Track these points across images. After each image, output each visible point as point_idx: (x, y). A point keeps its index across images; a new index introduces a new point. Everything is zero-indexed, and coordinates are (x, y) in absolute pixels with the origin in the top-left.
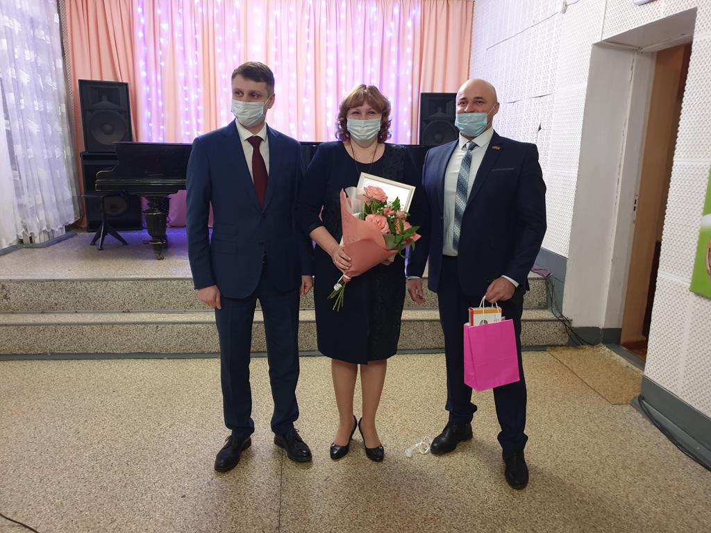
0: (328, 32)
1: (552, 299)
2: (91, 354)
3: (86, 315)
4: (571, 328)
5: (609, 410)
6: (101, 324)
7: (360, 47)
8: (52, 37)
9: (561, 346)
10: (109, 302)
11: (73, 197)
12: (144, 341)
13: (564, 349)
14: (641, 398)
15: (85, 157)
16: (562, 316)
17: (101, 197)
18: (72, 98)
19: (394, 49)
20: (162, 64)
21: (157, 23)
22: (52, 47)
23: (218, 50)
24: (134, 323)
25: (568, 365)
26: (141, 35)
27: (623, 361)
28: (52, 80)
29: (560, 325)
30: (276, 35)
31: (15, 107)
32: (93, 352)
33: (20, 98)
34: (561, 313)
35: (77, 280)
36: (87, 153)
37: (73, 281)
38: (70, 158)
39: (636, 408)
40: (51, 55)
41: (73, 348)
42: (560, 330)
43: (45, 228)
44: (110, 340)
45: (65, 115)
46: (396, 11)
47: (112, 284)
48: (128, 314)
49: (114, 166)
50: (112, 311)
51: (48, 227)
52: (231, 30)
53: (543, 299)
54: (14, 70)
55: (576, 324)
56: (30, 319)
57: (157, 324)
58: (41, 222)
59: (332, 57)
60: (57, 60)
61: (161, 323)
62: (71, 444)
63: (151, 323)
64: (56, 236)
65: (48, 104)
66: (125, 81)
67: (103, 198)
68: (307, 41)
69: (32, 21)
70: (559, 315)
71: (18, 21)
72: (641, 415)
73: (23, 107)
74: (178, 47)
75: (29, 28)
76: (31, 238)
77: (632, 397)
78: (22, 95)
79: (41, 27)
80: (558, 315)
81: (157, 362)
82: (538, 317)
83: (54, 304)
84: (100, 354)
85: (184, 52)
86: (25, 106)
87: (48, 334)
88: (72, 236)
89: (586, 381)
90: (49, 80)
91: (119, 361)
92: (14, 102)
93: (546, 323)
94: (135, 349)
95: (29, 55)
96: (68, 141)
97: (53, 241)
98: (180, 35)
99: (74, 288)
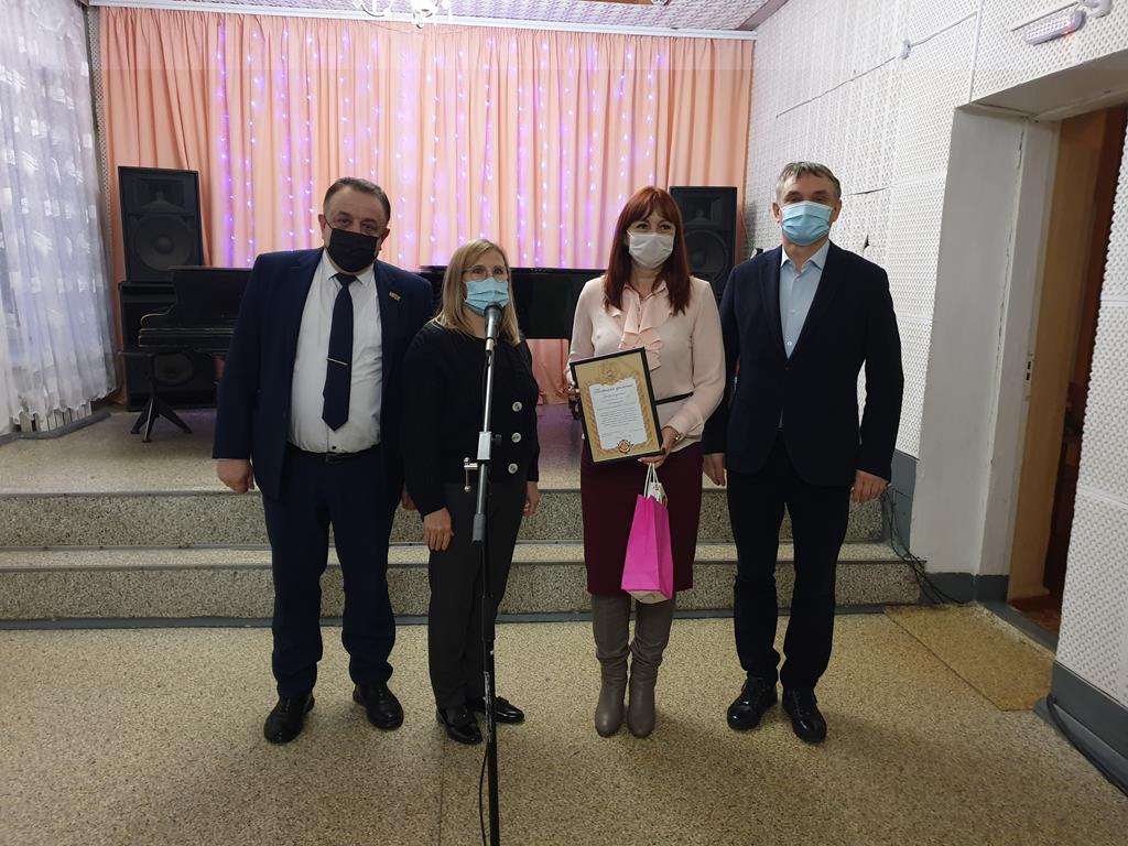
0: (520, 91)
1: (891, 525)
2: (124, 618)
3: (117, 552)
4: (925, 576)
5: (997, 722)
6: (142, 568)
7: (571, 114)
8: (77, 99)
9: (909, 604)
10: (155, 531)
11: (105, 354)
12: (213, 598)
13: (912, 611)
14: (1051, 700)
15: (126, 290)
16: (909, 554)
17: (149, 355)
18: (108, 195)
19: (626, 116)
20: (253, 140)
21: (246, 75)
22: (77, 116)
23: (344, 119)
24: (197, 568)
25: (923, 639)
26: (219, 95)
27: (1014, 632)
28: (76, 167)
29: (907, 570)
30: (437, 96)
31: (12, 211)
32: (127, 616)
33: (21, 196)
34: (907, 550)
35: (104, 495)
36: (129, 284)
37: (97, 496)
38: (102, 292)
39: (1042, 718)
40: (75, 126)
41: (93, 609)
42: (906, 578)
43: (57, 406)
44: (156, 596)
45: (96, 223)
46: (630, 56)
47: (160, 501)
48: (187, 552)
49: (170, 305)
50: (161, 546)
51: (62, 403)
52: (365, 87)
53: (876, 525)
54: (13, 152)
55: (931, 568)
56: (24, 560)
57: (235, 568)
58: (50, 396)
59: (526, 130)
60: (84, 136)
61: (242, 567)
62: (80, 784)
63: (224, 567)
64: (75, 418)
65: (67, 206)
66: (193, 169)
67: (153, 358)
68: (487, 104)
69: (44, 73)
70: (905, 553)
71: (20, 73)
72: (1053, 731)
73: (26, 211)
74: (280, 115)
75: (39, 84)
76: (33, 422)
77: (1035, 698)
78: (25, 192)
79: (59, 82)
80: (903, 553)
81: (234, 633)
82: (869, 557)
83: (64, 534)
84: (138, 618)
85: (289, 122)
86: (29, 209)
87: (53, 587)
88: (100, 420)
89: (955, 668)
90: (70, 167)
91: (172, 630)
92: (11, 203)
93: (882, 566)
94: (198, 611)
95: (38, 128)
96: (99, 265)
97: (70, 427)
98: (283, 96)
99: (99, 507)
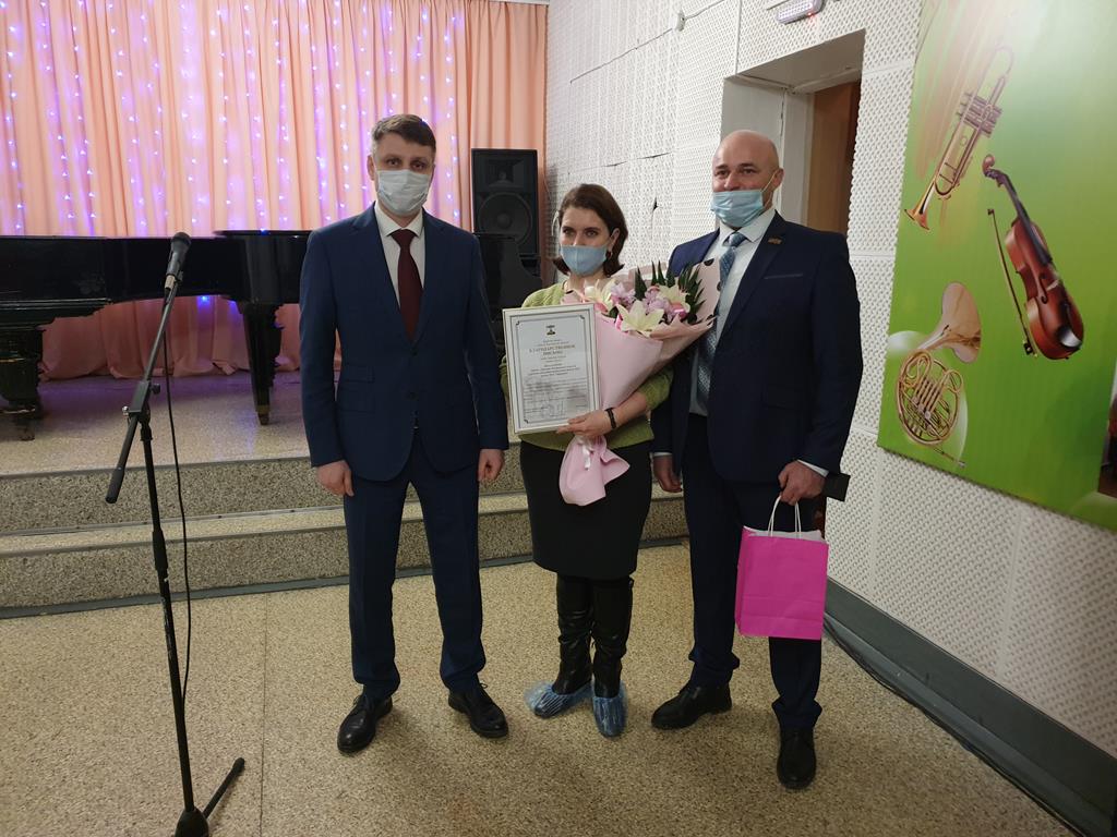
0: (314, 48)
7: (369, 75)
19: (424, 78)
20: (13, 95)
23: (119, 74)
30: (224, 51)
46: (425, 17)
52: (141, 39)
57: (25, 555)
59: (322, 90)
61: (32, 553)
63: (11, 555)
68: (278, 62)
74: (43, 67)
81: (28, 623)
85: (54, 74)
98: (45, 46)
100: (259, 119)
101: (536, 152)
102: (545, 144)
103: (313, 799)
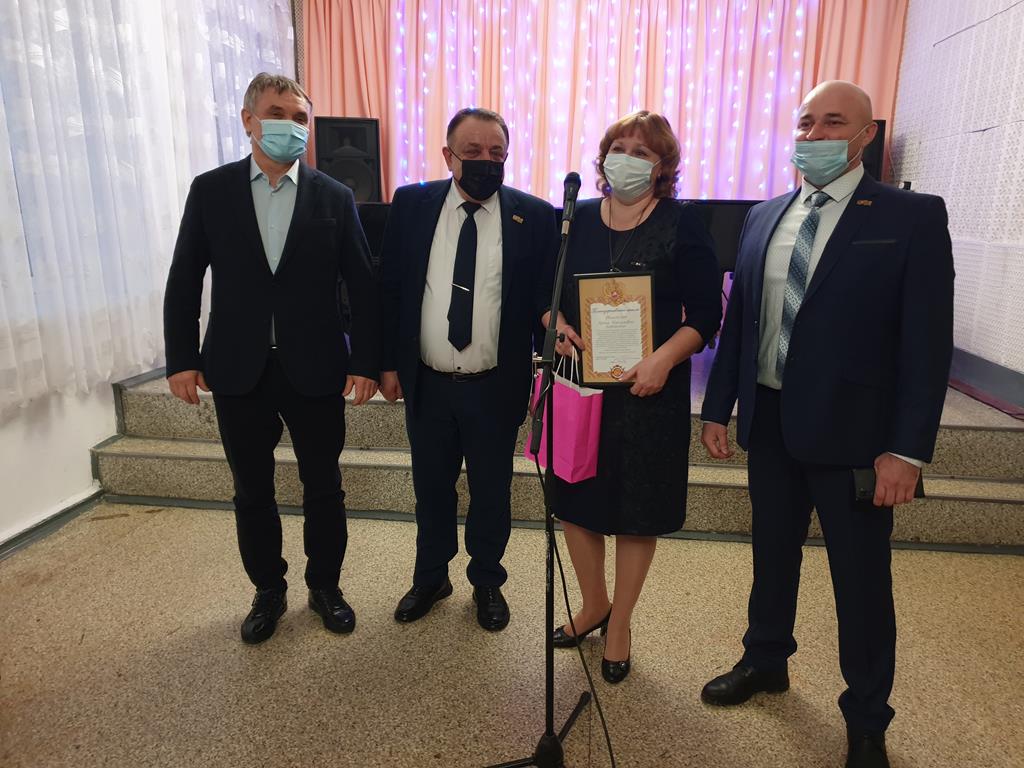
0: (669, 33)
7: (718, 53)
8: (284, 60)
12: (388, 494)
19: (772, 53)
20: (426, 90)
21: (421, 32)
23: (505, 68)
24: (376, 467)
26: (398, 50)
48: (367, 452)
52: (524, 37)
59: (672, 71)
66: (375, 117)
68: (636, 47)
69: (259, 37)
71: (241, 38)
74: (449, 66)
75: (254, 47)
79: (270, 45)
85: (457, 73)
92: (232, 148)
94: (375, 505)
98: (452, 49)
100: (614, 101)
101: (883, 122)
102: (893, 114)
103: (638, 751)
